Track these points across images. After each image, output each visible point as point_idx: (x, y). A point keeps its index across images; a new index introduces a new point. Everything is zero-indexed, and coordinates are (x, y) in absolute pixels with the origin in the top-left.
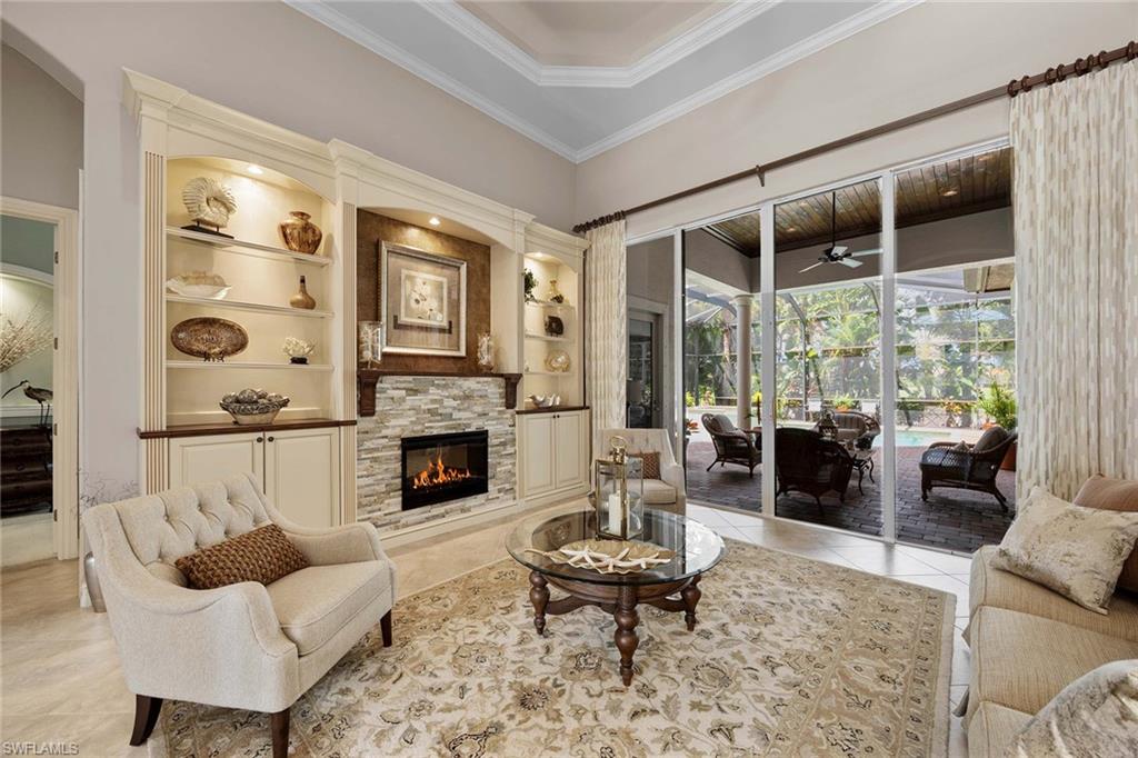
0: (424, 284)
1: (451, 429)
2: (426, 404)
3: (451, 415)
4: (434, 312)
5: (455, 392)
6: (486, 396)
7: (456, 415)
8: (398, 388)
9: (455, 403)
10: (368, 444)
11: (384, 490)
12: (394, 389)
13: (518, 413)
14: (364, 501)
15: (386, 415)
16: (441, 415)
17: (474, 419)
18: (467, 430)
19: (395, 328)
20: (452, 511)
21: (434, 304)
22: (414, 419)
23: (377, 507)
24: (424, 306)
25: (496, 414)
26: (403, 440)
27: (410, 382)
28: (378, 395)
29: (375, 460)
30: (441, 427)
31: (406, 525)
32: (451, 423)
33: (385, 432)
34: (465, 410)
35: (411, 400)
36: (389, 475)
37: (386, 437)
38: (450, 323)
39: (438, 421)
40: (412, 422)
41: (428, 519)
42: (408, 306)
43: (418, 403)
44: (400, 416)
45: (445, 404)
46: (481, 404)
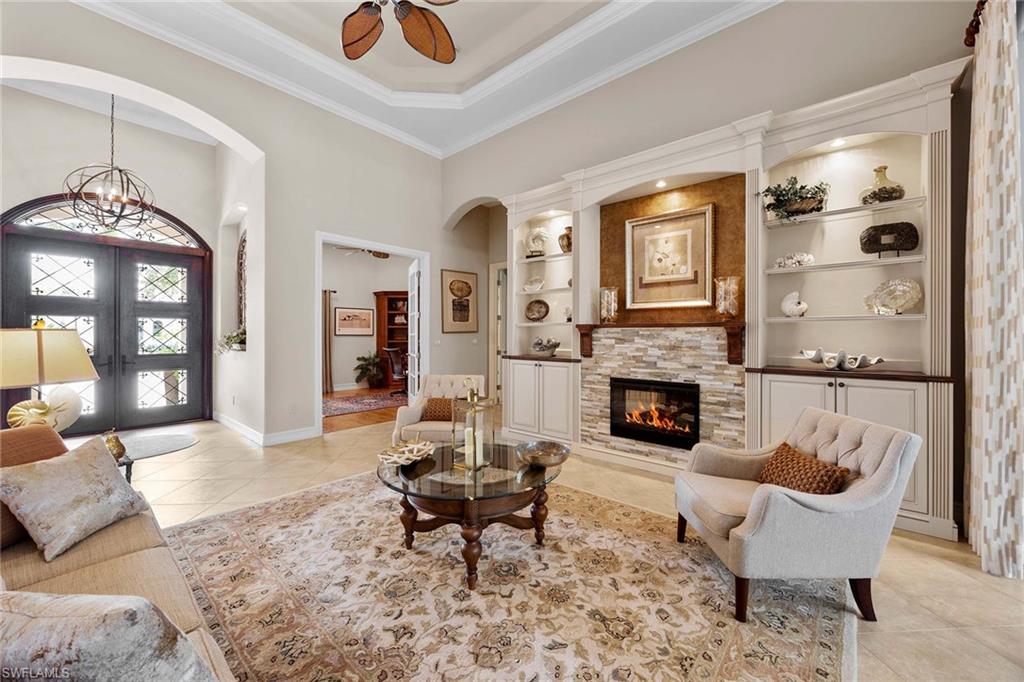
0: (666, 242)
1: (659, 376)
2: (632, 351)
3: (655, 363)
4: (678, 265)
5: (661, 342)
6: (699, 348)
7: (660, 364)
8: (610, 338)
9: (659, 353)
10: (589, 378)
11: (599, 414)
12: (606, 338)
13: (749, 370)
14: (586, 418)
15: (600, 356)
16: (645, 362)
17: (683, 369)
18: (674, 380)
19: (640, 287)
20: (656, 454)
21: (677, 258)
22: (621, 363)
23: (594, 425)
24: (668, 262)
25: (713, 368)
26: (612, 379)
27: (618, 333)
28: (594, 343)
29: (592, 390)
30: (645, 373)
31: (614, 448)
32: (657, 371)
33: (599, 371)
34: (671, 359)
35: (619, 348)
36: (603, 404)
37: (599, 374)
38: (696, 272)
39: (643, 368)
40: (620, 366)
41: (632, 451)
42: (651, 268)
43: (624, 351)
44: (610, 360)
45: (650, 352)
46: (691, 356)
